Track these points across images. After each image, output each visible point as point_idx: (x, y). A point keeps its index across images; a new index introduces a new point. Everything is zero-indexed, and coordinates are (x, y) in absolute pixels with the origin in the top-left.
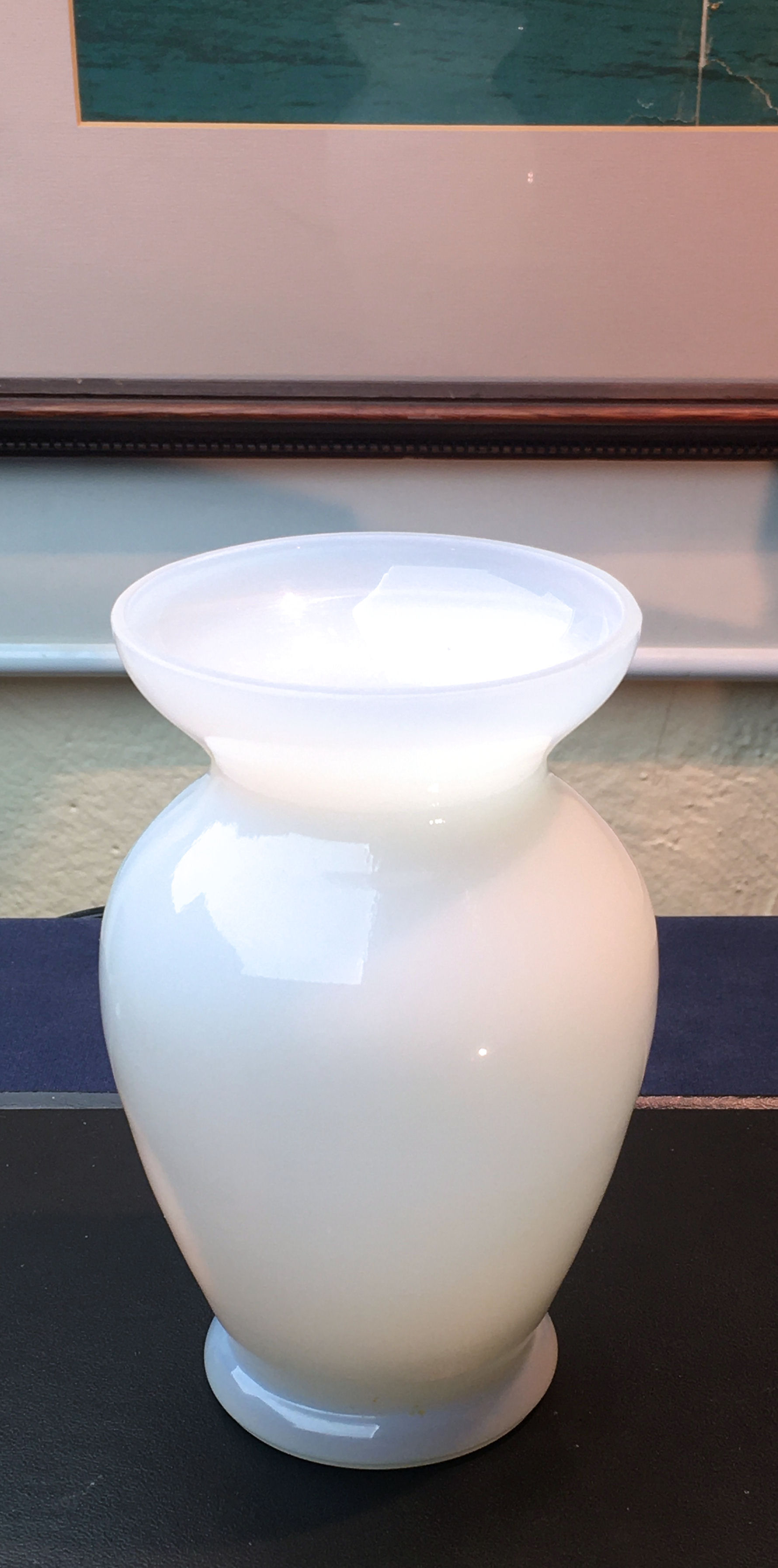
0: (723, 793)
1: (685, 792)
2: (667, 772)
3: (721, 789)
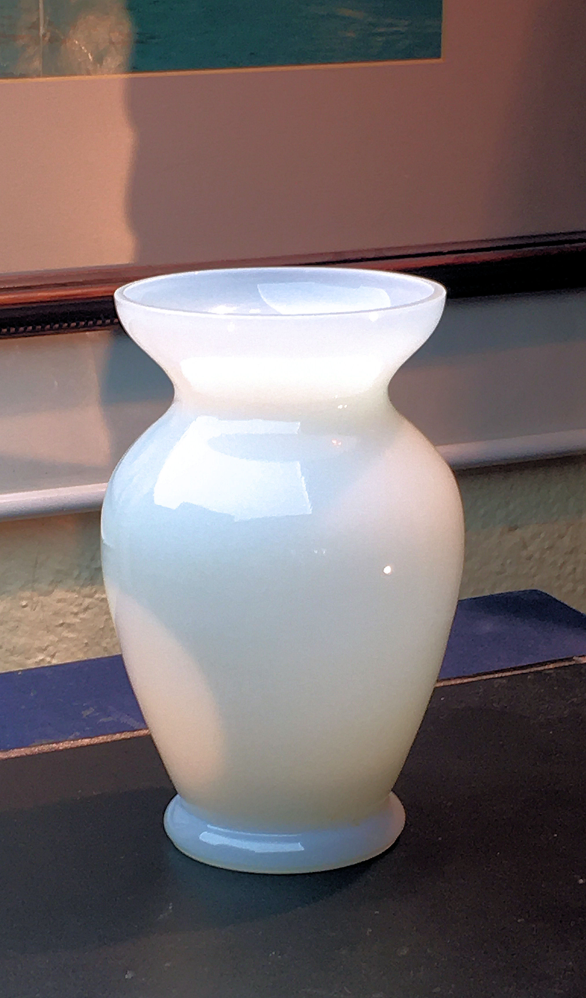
0: (86, 609)
1: (56, 614)
2: (41, 598)
3: (84, 606)
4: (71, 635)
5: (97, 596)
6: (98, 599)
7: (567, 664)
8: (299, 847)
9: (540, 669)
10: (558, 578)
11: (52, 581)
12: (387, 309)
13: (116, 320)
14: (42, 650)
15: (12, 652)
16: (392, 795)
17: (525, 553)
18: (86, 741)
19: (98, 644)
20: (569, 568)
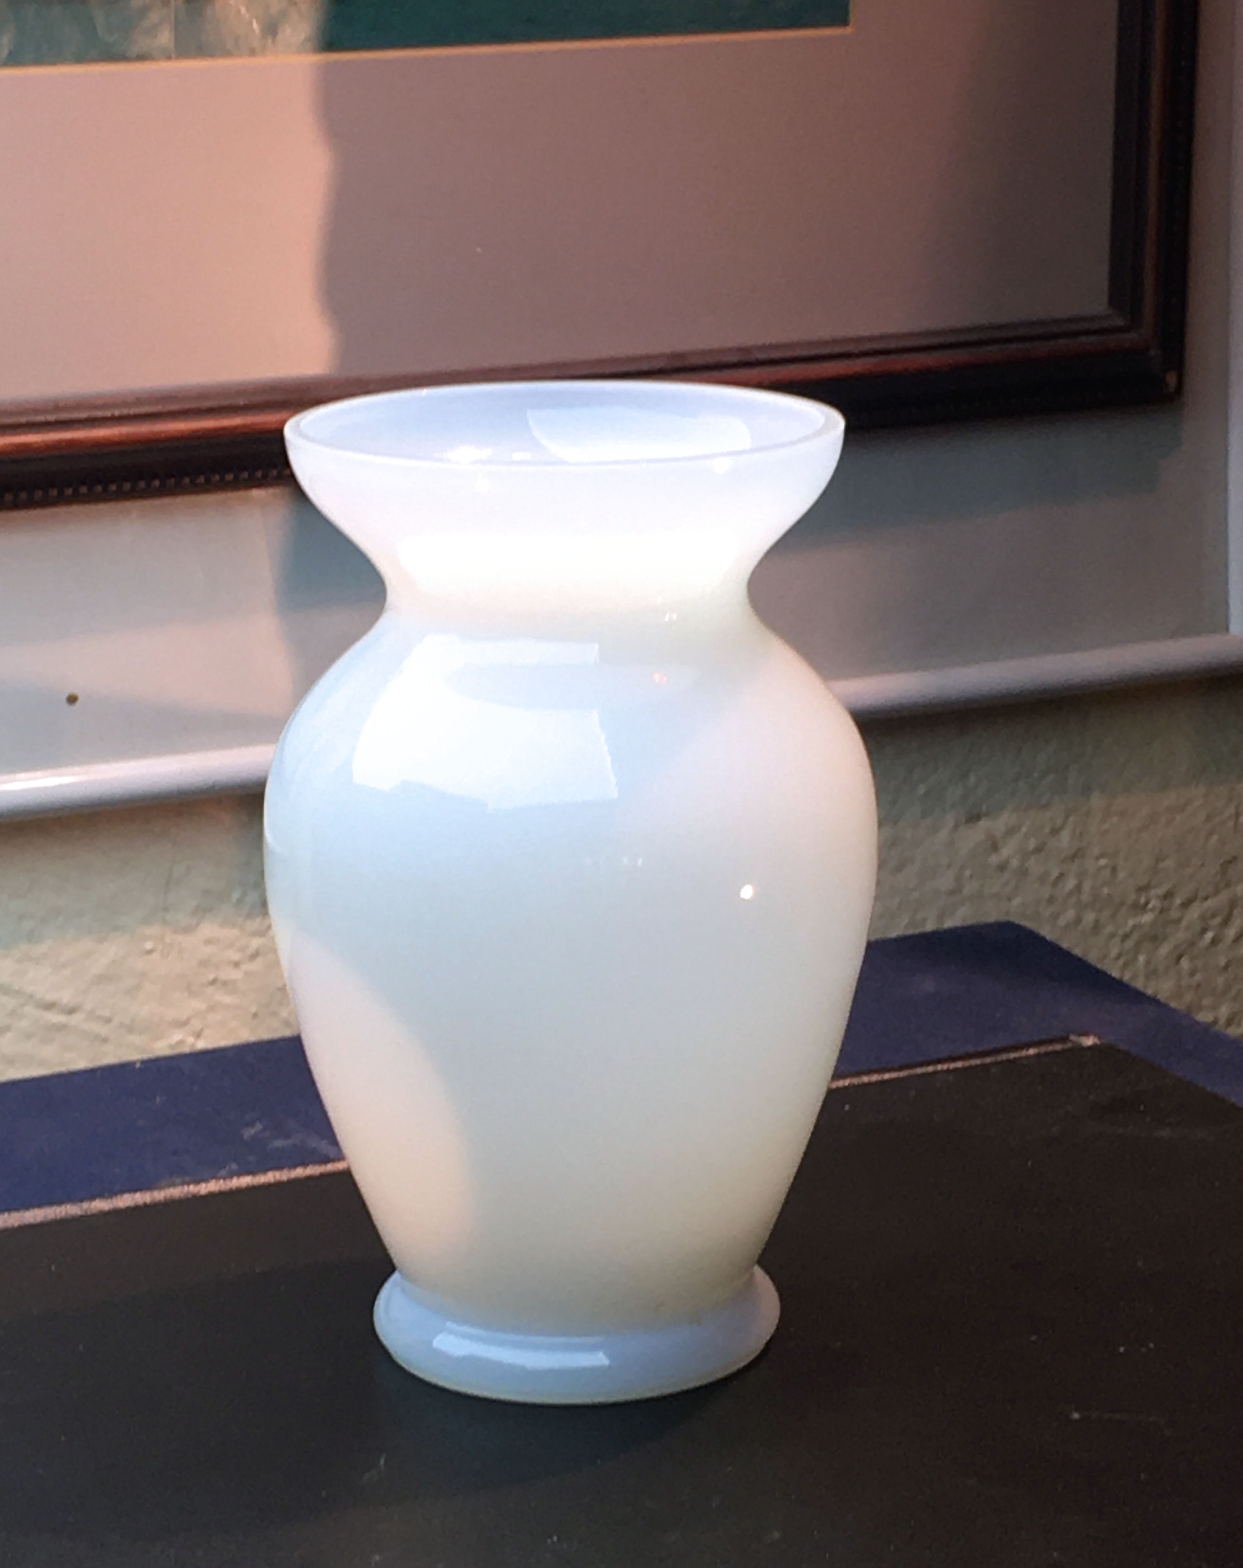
0: (254, 956)
1: (204, 963)
2: (179, 938)
3: (251, 950)
4: (228, 1000)
7: (1058, 1047)
8: (600, 1359)
9: (1012, 1055)
10: (1051, 900)
11: (197, 908)
12: (744, 452)
13: (287, 472)
14: (182, 1024)
15: (130, 1028)
16: (758, 1271)
17: (994, 859)
18: (246, 1181)
19: (274, 1014)
20: (1071, 883)
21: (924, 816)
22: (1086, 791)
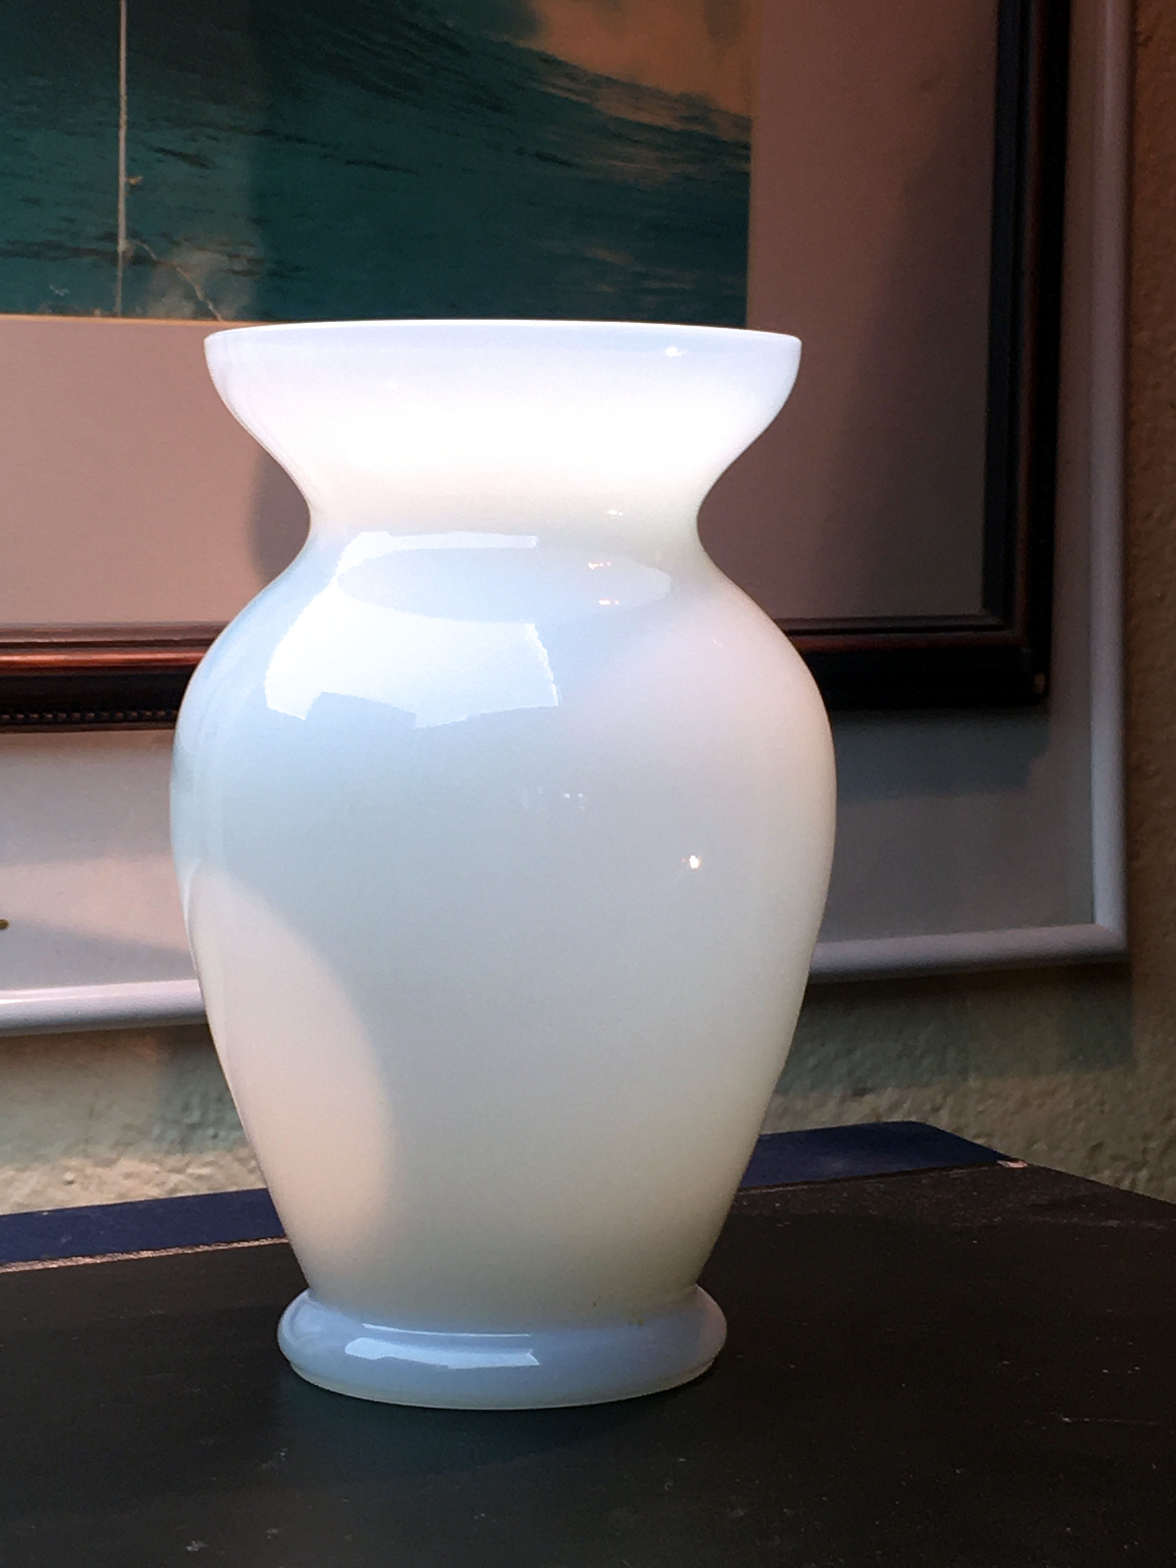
2: (99, 1170)
5: (190, 1171)
6: (191, 1175)
8: (529, 1359)
11: (117, 1144)
16: (701, 1290)
21: (813, 1087)
22: (964, 1072)
